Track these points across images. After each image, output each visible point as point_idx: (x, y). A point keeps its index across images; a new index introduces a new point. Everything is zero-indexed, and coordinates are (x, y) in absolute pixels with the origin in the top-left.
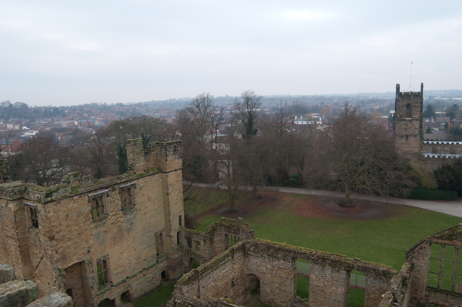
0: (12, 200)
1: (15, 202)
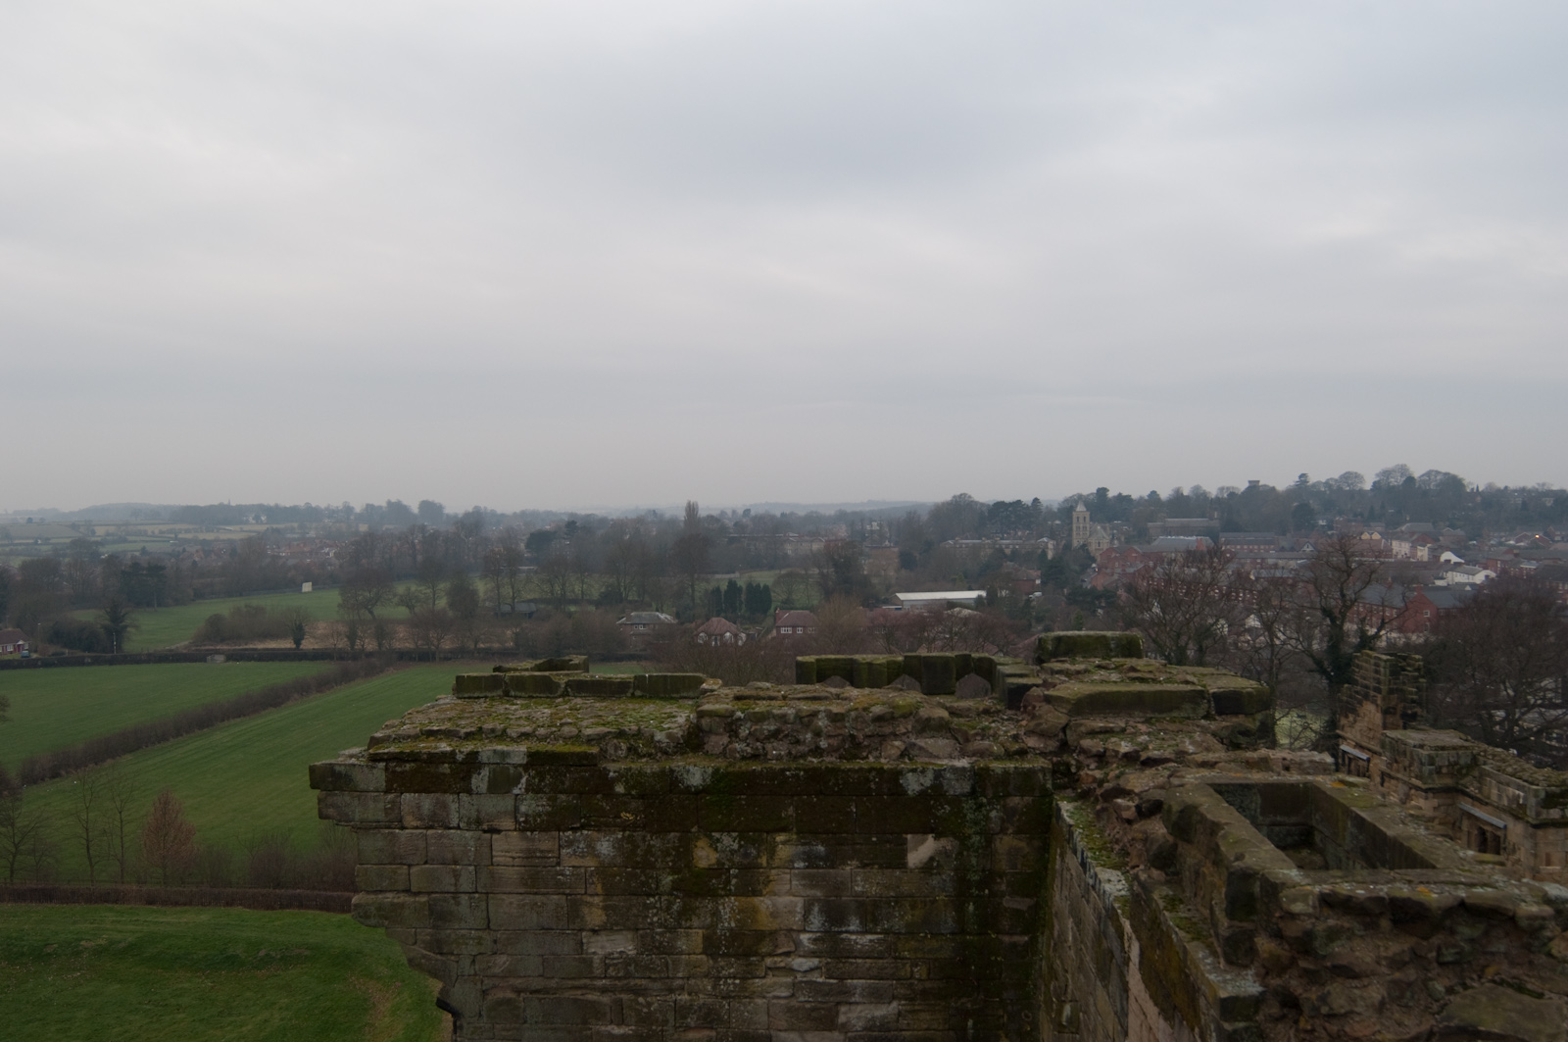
0: (1426, 791)
1: (1434, 798)
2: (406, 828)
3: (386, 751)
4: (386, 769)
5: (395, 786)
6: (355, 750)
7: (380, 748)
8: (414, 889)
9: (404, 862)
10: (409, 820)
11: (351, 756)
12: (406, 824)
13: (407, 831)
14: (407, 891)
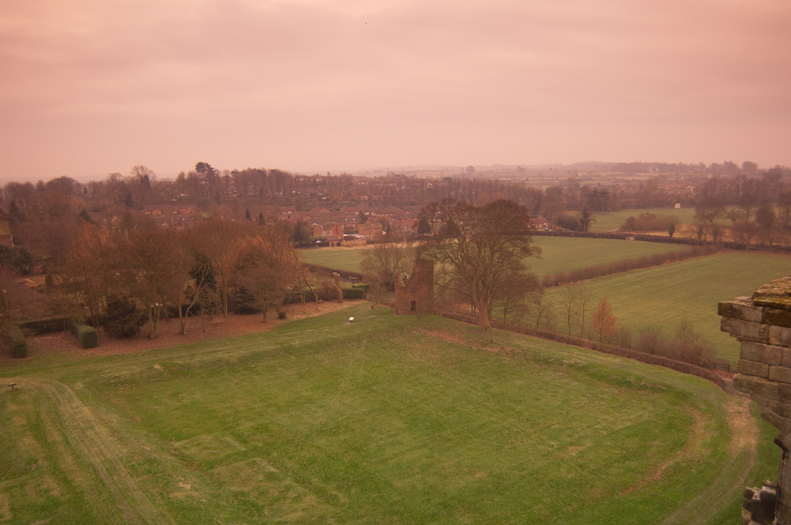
2: (770, 344)
3: (764, 301)
4: (763, 311)
5: (767, 320)
6: (744, 298)
7: (760, 299)
8: (771, 378)
9: (767, 362)
10: (773, 340)
11: (742, 301)
12: (771, 342)
13: (771, 346)
14: (767, 378)
